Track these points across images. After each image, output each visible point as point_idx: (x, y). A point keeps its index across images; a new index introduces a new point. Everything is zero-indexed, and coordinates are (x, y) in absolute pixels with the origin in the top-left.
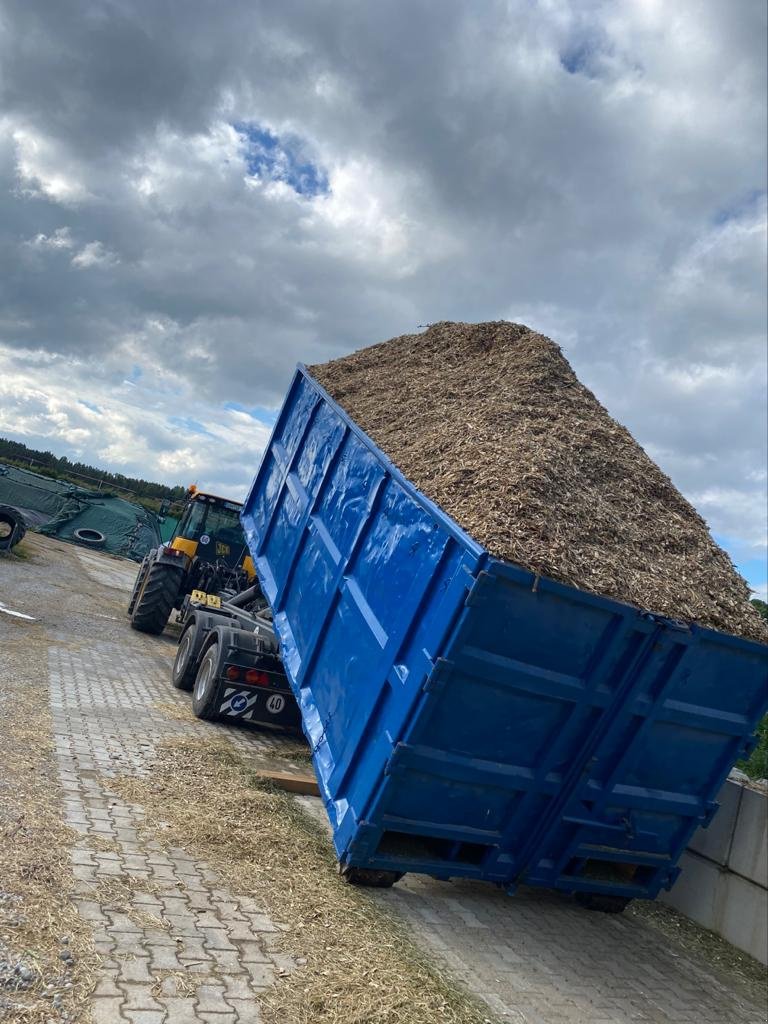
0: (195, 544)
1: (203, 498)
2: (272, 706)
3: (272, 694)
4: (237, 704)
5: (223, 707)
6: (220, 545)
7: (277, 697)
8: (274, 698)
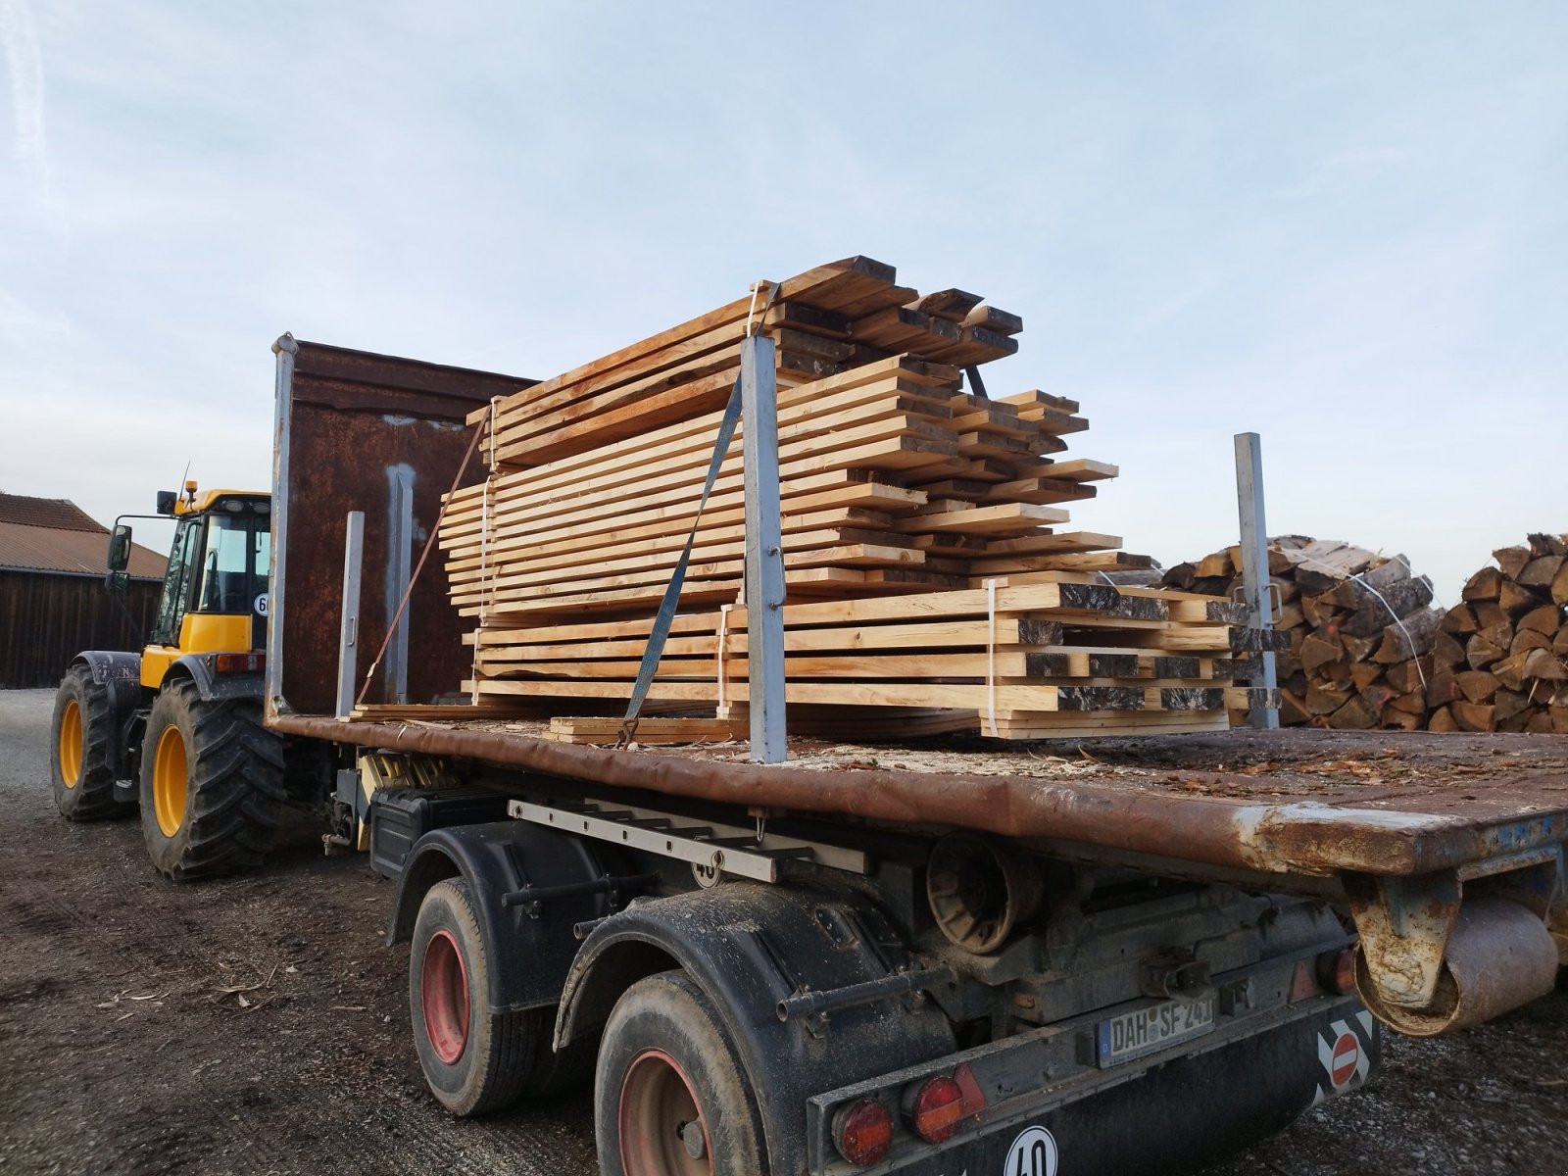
0: (244, 622)
3: (1015, 1131)
8: (1021, 1150)
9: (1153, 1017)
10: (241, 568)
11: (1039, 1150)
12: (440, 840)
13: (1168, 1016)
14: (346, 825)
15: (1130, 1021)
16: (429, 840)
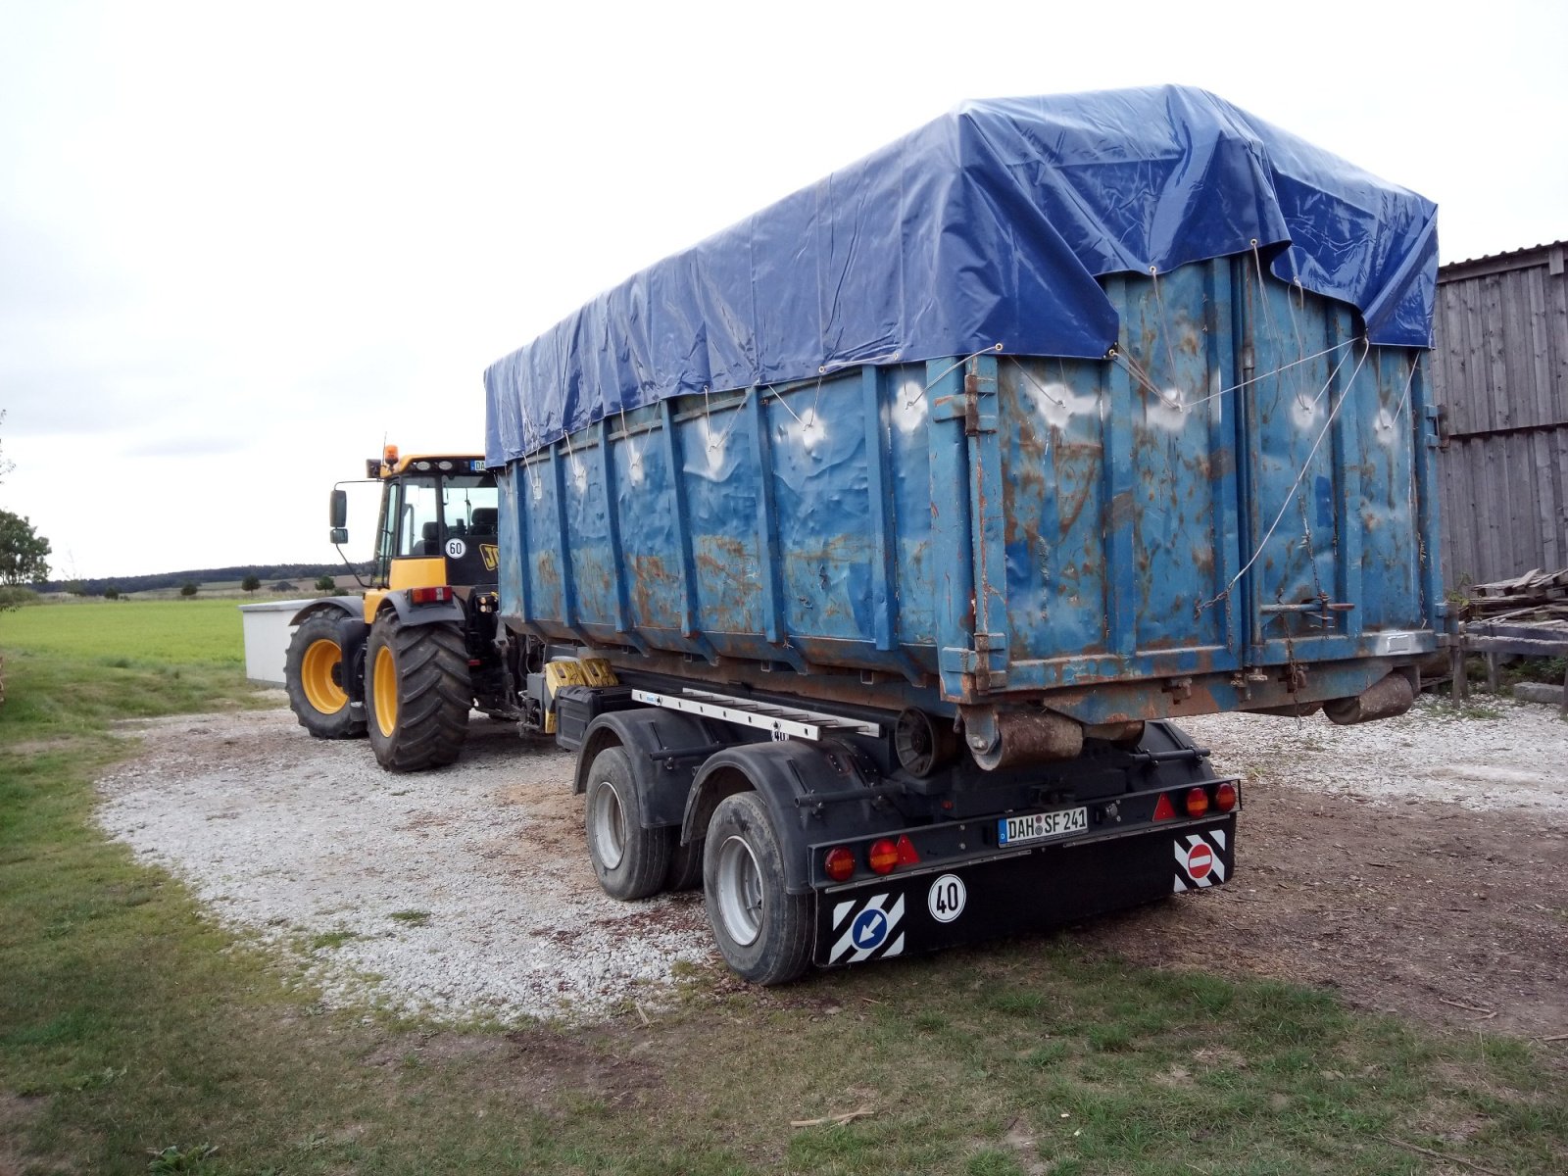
0: (439, 563)
1: (424, 466)
2: (941, 907)
3: (935, 876)
4: (867, 933)
5: (837, 950)
6: (488, 550)
7: (945, 881)
8: (940, 888)
9: (1039, 820)
10: (433, 519)
11: (952, 889)
12: (607, 720)
13: (1051, 822)
14: (536, 715)
15: (1021, 822)
16: (599, 720)
